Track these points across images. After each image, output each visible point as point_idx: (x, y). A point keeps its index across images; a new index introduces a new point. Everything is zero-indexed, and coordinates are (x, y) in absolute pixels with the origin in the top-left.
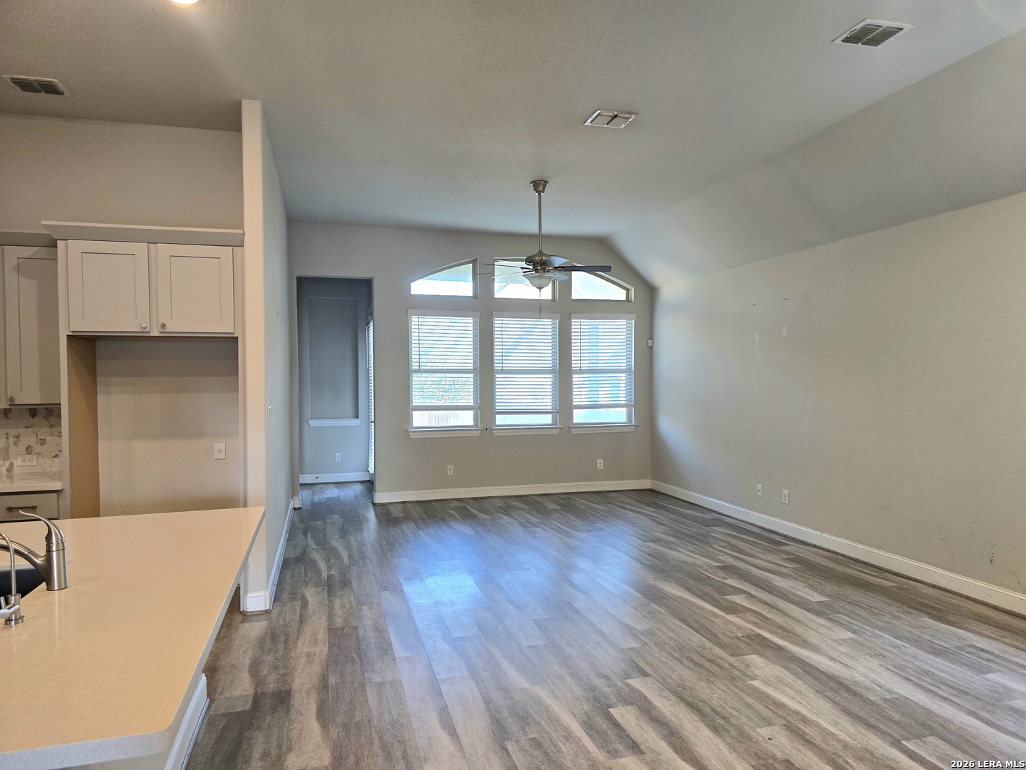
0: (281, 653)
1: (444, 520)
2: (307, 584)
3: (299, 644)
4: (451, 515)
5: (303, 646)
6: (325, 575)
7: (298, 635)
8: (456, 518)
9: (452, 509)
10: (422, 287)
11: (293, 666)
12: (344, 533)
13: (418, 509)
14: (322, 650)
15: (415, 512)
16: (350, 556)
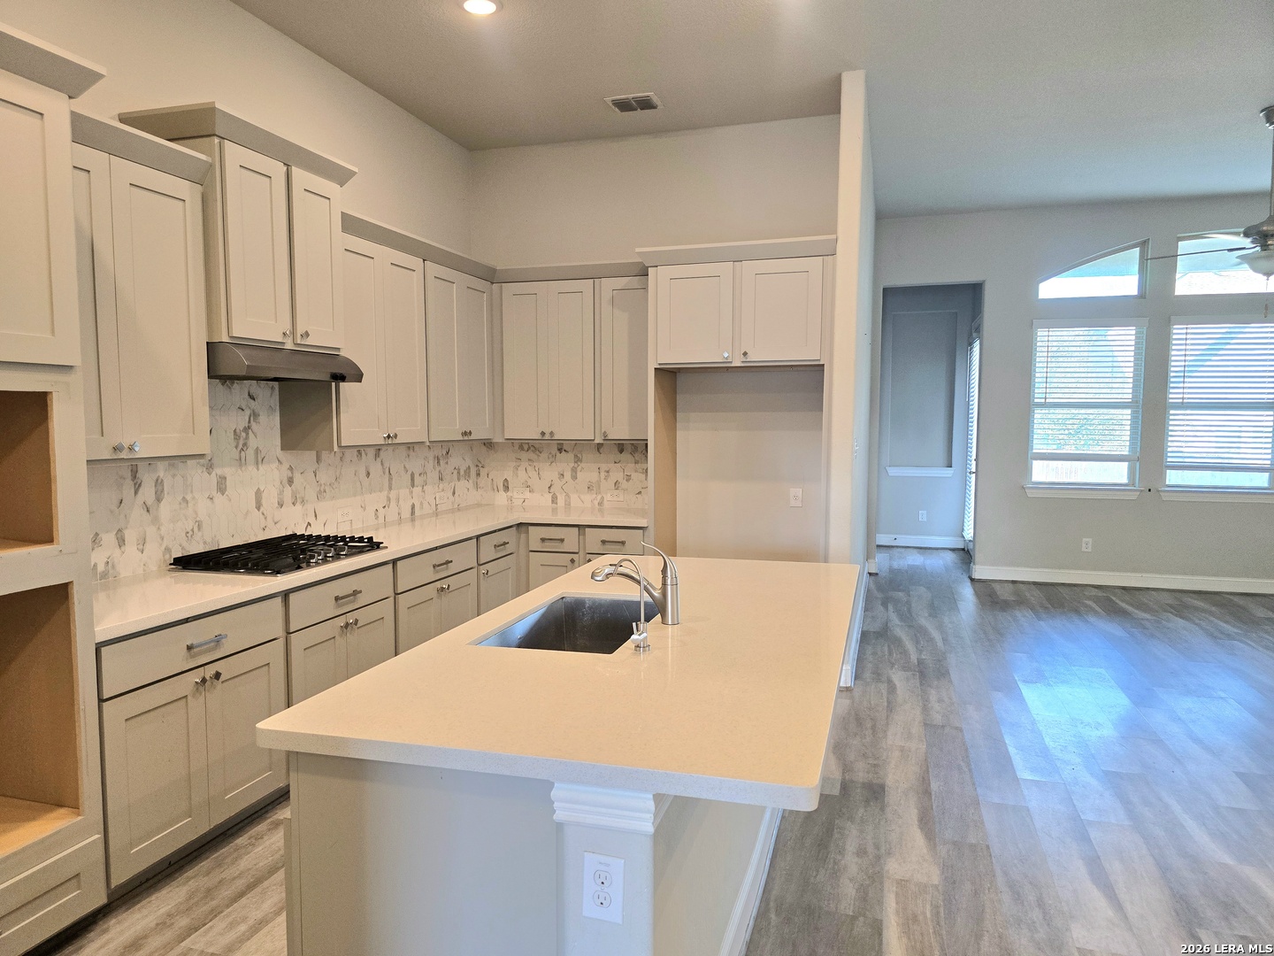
0: (868, 739)
1: (1077, 611)
2: (893, 665)
3: (889, 733)
4: (1086, 606)
5: (894, 738)
6: (914, 658)
7: (887, 724)
8: (1096, 612)
9: (1089, 598)
10: (1053, 288)
11: (884, 758)
12: (934, 611)
13: (1037, 592)
14: (918, 747)
15: (1033, 596)
16: (945, 640)
